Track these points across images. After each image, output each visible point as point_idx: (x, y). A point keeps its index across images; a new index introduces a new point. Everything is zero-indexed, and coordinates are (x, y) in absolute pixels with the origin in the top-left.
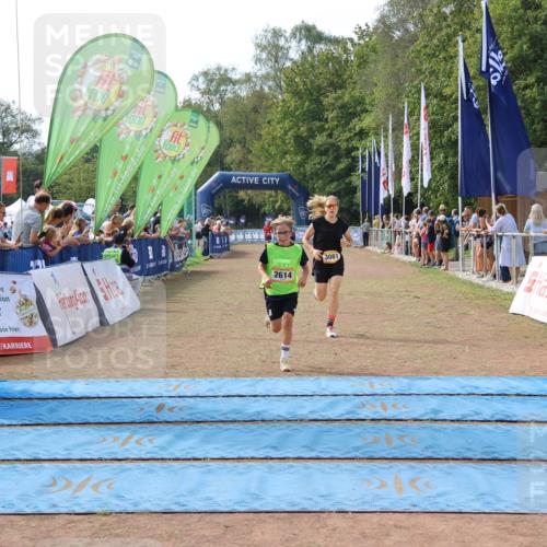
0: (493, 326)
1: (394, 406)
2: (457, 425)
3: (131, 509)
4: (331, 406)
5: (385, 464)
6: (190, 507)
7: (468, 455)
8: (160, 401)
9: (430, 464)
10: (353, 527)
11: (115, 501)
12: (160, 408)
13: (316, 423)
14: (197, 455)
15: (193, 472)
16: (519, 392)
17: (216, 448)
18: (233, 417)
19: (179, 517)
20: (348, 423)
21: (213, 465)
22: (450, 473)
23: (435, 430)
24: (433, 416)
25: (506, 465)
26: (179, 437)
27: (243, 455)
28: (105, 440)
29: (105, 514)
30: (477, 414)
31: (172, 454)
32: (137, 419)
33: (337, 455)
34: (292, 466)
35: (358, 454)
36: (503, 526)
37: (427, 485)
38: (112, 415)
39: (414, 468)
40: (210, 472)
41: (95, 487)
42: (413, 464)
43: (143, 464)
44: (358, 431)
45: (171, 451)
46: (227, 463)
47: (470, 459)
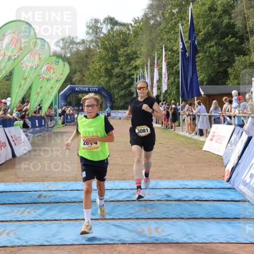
0: (195, 156)
1: (149, 194)
2: (177, 202)
3: (25, 244)
4: (120, 194)
5: (144, 221)
6: (52, 243)
7: (182, 216)
8: (40, 193)
9: (164, 221)
10: (129, 251)
11: (17, 241)
12: (40, 196)
13: (113, 202)
14: (57, 218)
15: (54, 226)
16: (206, 187)
17: (65, 215)
18: (74, 200)
19: (47, 247)
20: (128, 202)
21: (64, 222)
22: (173, 225)
23: (167, 205)
24: (166, 198)
25: (199, 221)
26: (48, 210)
27: (78, 218)
28: (13, 212)
29: (12, 247)
30: (187, 197)
31: (44, 218)
32: (29, 201)
33: (122, 217)
34: (101, 223)
35: (132, 217)
36: (197, 249)
37: (163, 230)
38: (16, 200)
39: (157, 223)
40: (63, 226)
41: (8, 234)
42: (157, 221)
43: (31, 223)
44: (132, 206)
45: (44, 216)
46: (71, 222)
47: (183, 218)
